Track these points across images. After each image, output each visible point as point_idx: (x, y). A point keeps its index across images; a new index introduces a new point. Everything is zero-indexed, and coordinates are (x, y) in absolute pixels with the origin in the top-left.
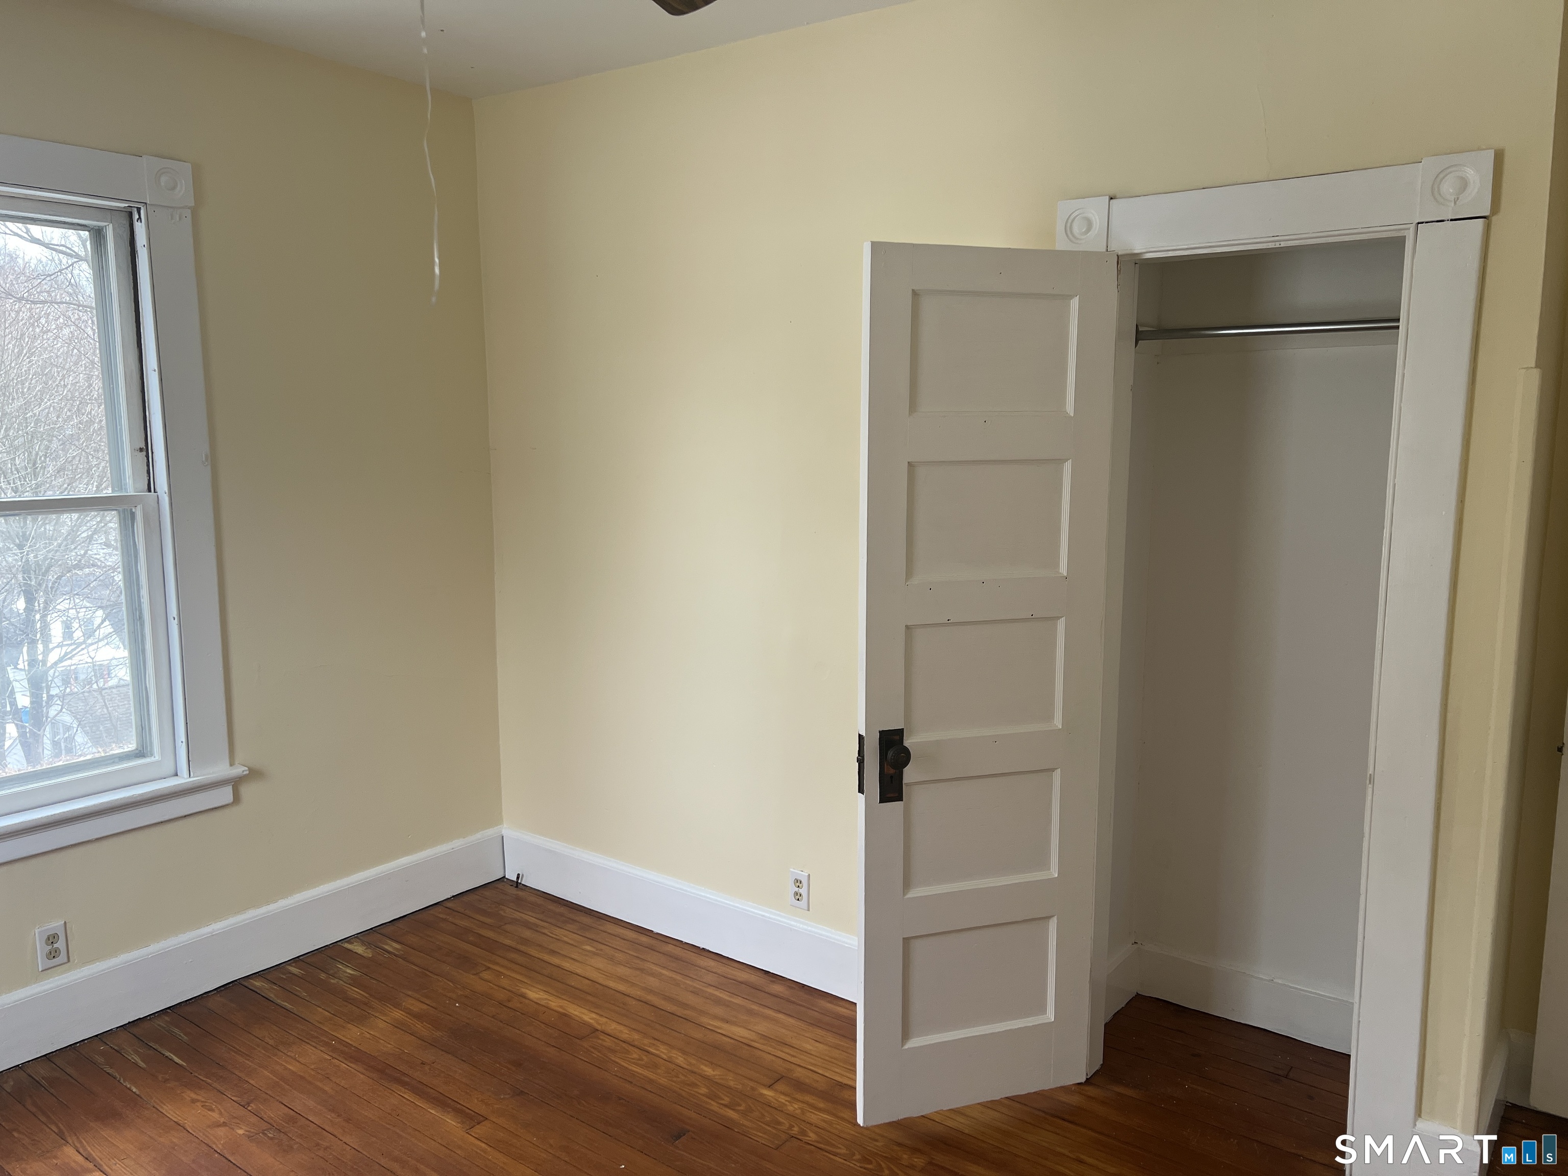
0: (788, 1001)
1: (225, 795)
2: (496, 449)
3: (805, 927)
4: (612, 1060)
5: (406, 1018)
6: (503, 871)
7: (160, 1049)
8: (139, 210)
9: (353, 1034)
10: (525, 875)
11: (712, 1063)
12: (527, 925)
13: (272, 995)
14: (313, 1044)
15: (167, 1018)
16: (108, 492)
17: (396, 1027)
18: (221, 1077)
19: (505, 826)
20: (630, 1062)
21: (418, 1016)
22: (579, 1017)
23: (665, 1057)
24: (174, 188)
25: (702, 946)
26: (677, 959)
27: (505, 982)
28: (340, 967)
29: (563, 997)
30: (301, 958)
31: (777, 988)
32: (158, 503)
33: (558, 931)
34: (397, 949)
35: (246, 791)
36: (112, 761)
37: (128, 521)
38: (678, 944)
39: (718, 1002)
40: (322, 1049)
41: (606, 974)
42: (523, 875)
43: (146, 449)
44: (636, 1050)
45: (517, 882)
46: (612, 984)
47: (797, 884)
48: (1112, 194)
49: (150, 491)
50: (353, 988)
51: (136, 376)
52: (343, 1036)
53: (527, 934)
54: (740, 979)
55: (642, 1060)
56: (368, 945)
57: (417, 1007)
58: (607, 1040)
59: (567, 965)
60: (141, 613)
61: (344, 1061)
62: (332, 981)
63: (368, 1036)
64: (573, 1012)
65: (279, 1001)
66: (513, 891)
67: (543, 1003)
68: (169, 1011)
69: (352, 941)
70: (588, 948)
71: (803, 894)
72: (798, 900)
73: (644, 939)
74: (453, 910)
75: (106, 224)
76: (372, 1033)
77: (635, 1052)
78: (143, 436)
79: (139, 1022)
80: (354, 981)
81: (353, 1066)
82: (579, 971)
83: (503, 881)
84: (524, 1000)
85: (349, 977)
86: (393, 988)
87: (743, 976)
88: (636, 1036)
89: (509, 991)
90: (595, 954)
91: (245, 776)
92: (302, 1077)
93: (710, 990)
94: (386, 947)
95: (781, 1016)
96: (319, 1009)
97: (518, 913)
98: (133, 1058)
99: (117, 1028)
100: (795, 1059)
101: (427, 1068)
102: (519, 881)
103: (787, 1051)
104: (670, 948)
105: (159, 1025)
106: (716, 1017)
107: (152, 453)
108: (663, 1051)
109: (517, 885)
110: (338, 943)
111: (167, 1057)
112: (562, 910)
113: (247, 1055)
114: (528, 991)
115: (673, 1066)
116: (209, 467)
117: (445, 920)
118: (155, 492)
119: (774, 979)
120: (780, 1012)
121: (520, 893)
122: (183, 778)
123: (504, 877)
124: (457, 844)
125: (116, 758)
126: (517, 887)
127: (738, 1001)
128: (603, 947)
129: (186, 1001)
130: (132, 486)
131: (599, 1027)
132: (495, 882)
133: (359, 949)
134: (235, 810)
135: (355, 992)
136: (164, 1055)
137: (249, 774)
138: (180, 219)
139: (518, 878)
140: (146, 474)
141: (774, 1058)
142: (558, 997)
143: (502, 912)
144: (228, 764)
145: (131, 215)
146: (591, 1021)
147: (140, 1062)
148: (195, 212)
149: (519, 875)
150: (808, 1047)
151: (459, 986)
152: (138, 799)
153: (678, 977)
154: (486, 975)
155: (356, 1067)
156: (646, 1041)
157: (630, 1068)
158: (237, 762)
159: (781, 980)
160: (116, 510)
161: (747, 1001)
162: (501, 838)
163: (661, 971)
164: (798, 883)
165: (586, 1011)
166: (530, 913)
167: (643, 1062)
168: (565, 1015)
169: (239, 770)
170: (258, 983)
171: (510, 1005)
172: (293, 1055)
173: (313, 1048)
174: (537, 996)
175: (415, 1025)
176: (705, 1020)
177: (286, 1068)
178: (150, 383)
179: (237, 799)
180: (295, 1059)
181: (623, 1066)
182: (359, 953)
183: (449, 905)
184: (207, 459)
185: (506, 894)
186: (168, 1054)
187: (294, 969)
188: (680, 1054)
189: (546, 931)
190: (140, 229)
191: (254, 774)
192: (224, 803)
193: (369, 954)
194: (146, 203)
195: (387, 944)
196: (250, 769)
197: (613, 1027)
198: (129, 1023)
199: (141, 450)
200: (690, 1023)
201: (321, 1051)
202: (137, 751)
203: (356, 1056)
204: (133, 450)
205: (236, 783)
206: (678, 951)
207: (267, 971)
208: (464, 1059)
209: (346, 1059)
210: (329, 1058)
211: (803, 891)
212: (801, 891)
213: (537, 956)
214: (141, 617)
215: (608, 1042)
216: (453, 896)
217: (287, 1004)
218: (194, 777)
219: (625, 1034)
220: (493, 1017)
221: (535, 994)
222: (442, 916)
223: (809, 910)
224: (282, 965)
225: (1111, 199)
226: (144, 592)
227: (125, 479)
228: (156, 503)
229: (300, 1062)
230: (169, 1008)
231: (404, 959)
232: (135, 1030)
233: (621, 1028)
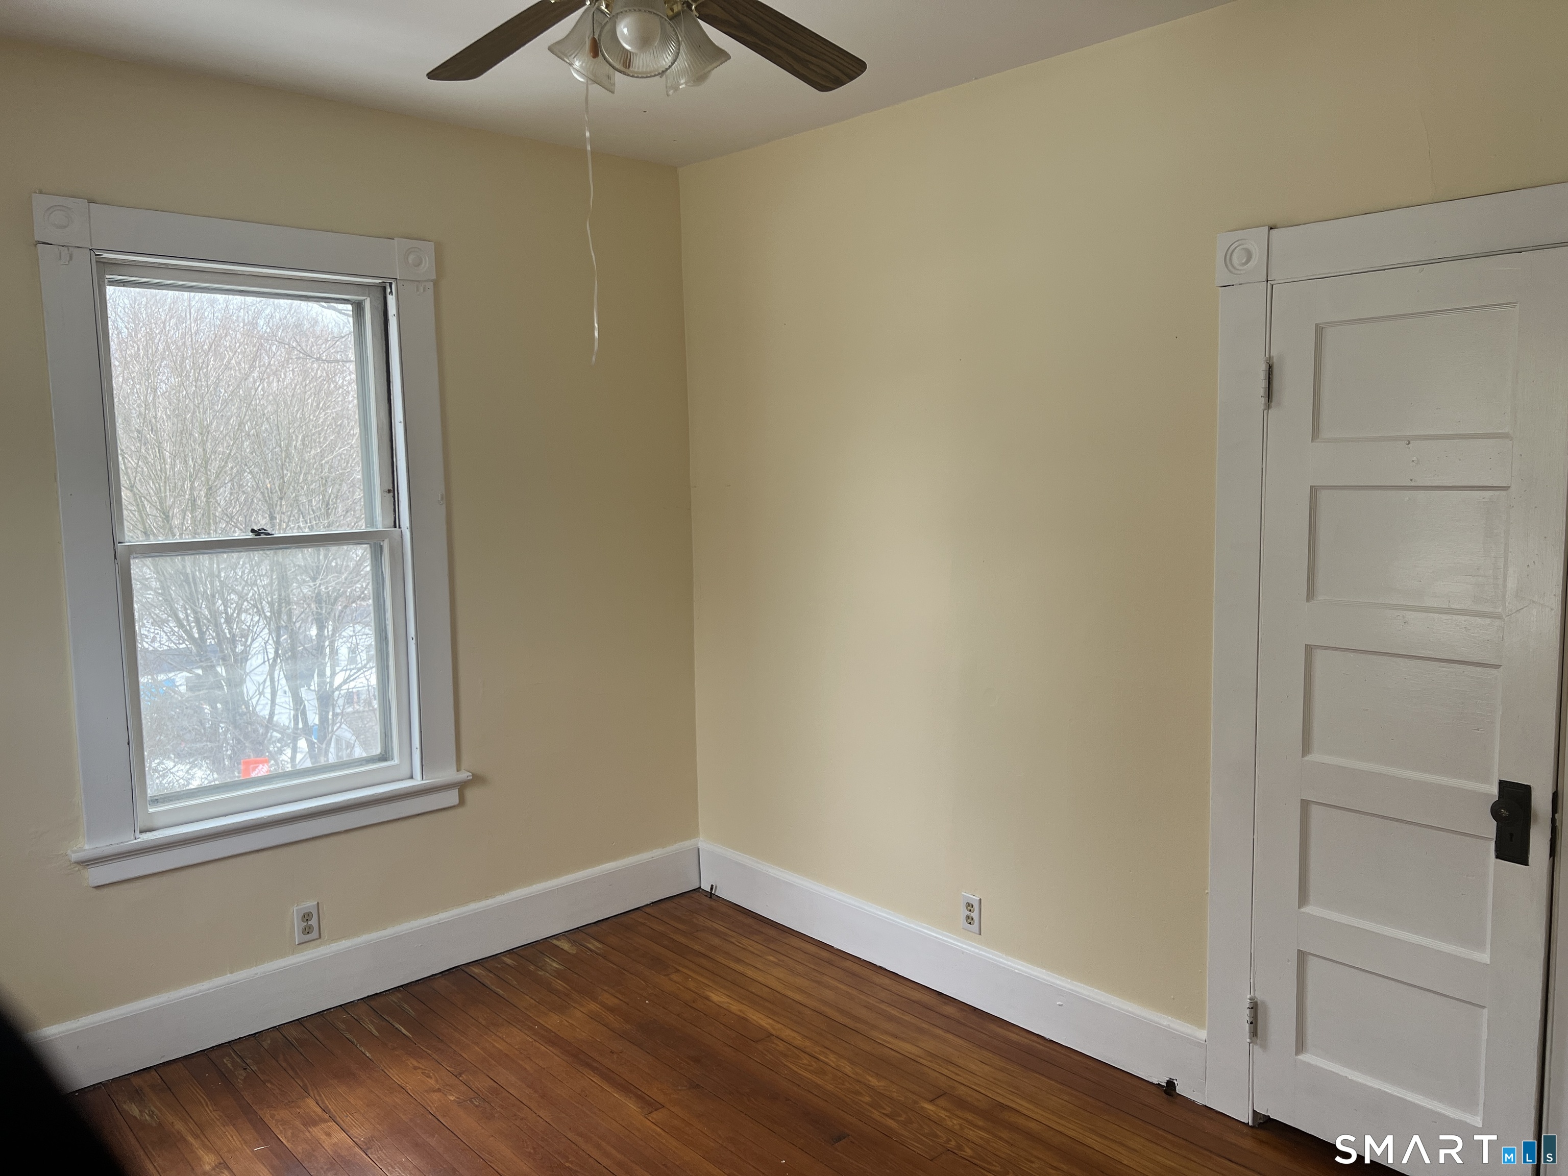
0: (959, 1022)
1: (452, 797)
2: (695, 487)
3: (977, 951)
4: (782, 1063)
5: (600, 1011)
6: (698, 880)
7: (391, 1021)
8: (391, 284)
9: (553, 1021)
10: (718, 888)
11: (877, 1074)
12: (716, 933)
13: (488, 983)
14: (518, 1026)
15: (400, 996)
16: (363, 529)
17: (592, 1018)
18: (440, 1049)
19: (701, 839)
20: (800, 1067)
21: (611, 1010)
22: (756, 1022)
23: (833, 1065)
24: (419, 265)
25: (879, 964)
26: (854, 974)
27: (691, 984)
28: (548, 960)
29: (743, 1002)
30: (515, 950)
31: (949, 1010)
32: (402, 537)
33: (745, 941)
34: (598, 948)
35: (470, 794)
36: (359, 763)
37: (377, 553)
38: (856, 961)
39: (891, 1018)
40: (526, 1032)
41: (785, 984)
42: (716, 887)
43: (392, 491)
44: (806, 1056)
45: (711, 893)
46: (789, 993)
47: (969, 908)
48: (1272, 223)
49: (395, 527)
50: (557, 980)
51: (386, 428)
52: (545, 1022)
53: (716, 941)
54: (913, 998)
55: (812, 1066)
56: (574, 943)
57: (611, 1001)
58: (779, 1043)
59: (750, 972)
60: (386, 634)
61: (544, 1044)
62: (540, 973)
63: (567, 1024)
64: (751, 1016)
65: (493, 987)
66: (706, 901)
67: (725, 1006)
68: (401, 988)
69: (560, 938)
70: (772, 958)
71: (974, 918)
72: (970, 923)
73: (825, 954)
74: (652, 916)
75: (365, 298)
76: (570, 1021)
77: (806, 1059)
78: (391, 479)
79: (376, 996)
80: (559, 974)
81: (551, 1049)
82: (760, 979)
83: (699, 892)
84: (708, 1002)
85: (555, 971)
86: (591, 982)
87: (917, 995)
88: (808, 1043)
89: (694, 992)
90: (776, 964)
91: (469, 780)
92: (507, 1055)
93: (883, 1006)
94: (589, 946)
95: (950, 1037)
96: (526, 996)
97: (709, 922)
98: (368, 1027)
99: (358, 1000)
100: (959, 1077)
101: (615, 1056)
102: (713, 892)
103: (952, 1069)
104: (848, 964)
105: (392, 1001)
106: (887, 1033)
107: (398, 493)
108: (832, 1059)
109: (711, 895)
110: (548, 939)
111: (396, 1028)
112: (750, 921)
113: (463, 1032)
114: (712, 995)
115: (840, 1074)
116: (444, 506)
117: (644, 924)
118: (400, 528)
119: (946, 1001)
120: (949, 1032)
121: (713, 903)
122: (417, 780)
123: (700, 888)
124: (657, 853)
125: (363, 760)
126: (711, 897)
127: (907, 1018)
128: (785, 959)
129: (416, 981)
130: (381, 523)
131: (774, 1032)
132: (692, 892)
133: (565, 945)
134: (460, 811)
135: (559, 984)
136: (394, 1026)
137: (472, 779)
138: (424, 290)
139: (712, 889)
140: (393, 513)
141: (938, 1075)
142: (739, 1001)
143: (695, 921)
144: (455, 770)
145: (385, 289)
146: (768, 1026)
147: (375, 1031)
148: (436, 283)
149: (712, 886)
150: (973, 1067)
151: (650, 985)
152: (379, 797)
153: (854, 992)
154: (675, 977)
155: (555, 1051)
156: (817, 1049)
157: (800, 1072)
158: (463, 768)
159: (953, 1002)
160: (368, 543)
161: (918, 1019)
162: (697, 850)
163: (838, 985)
164: (969, 906)
165: (763, 1017)
166: (720, 923)
167: (812, 1068)
168: (744, 1018)
169: (464, 775)
170: (476, 970)
171: (694, 1005)
172: (501, 1035)
173: (519, 1031)
174: (720, 999)
175: (607, 1018)
176: (875, 1034)
177: (494, 1046)
178: (397, 432)
179: (462, 801)
180: (503, 1039)
181: (793, 1070)
182: (565, 949)
183: (648, 910)
184: (442, 498)
185: (700, 904)
186: (397, 1026)
187: (508, 960)
188: (848, 1064)
189: (733, 940)
190: (391, 300)
191: (477, 779)
192: (452, 805)
193: (573, 950)
194: (396, 279)
195: (590, 943)
196: (473, 775)
197: (787, 1033)
198: (368, 996)
199: (389, 491)
200: (860, 1035)
201: (525, 1034)
202: (381, 756)
203: (554, 1040)
204: (383, 491)
205: (462, 787)
206: (856, 968)
207: (485, 960)
208: (648, 1051)
209: (546, 1043)
210: (531, 1040)
211: (975, 915)
212: (972, 914)
213: (723, 962)
214: (386, 638)
215: (781, 1046)
216: (652, 903)
217: (499, 990)
218: (425, 780)
219: (798, 1040)
220: (678, 1015)
221: (718, 997)
222: (641, 920)
223: (980, 934)
224: (499, 956)
225: (1271, 228)
226: (389, 615)
227: (376, 517)
228: (400, 538)
229: (507, 1042)
230: (402, 986)
231: (604, 957)
232: (373, 1003)
233: (795, 1035)
